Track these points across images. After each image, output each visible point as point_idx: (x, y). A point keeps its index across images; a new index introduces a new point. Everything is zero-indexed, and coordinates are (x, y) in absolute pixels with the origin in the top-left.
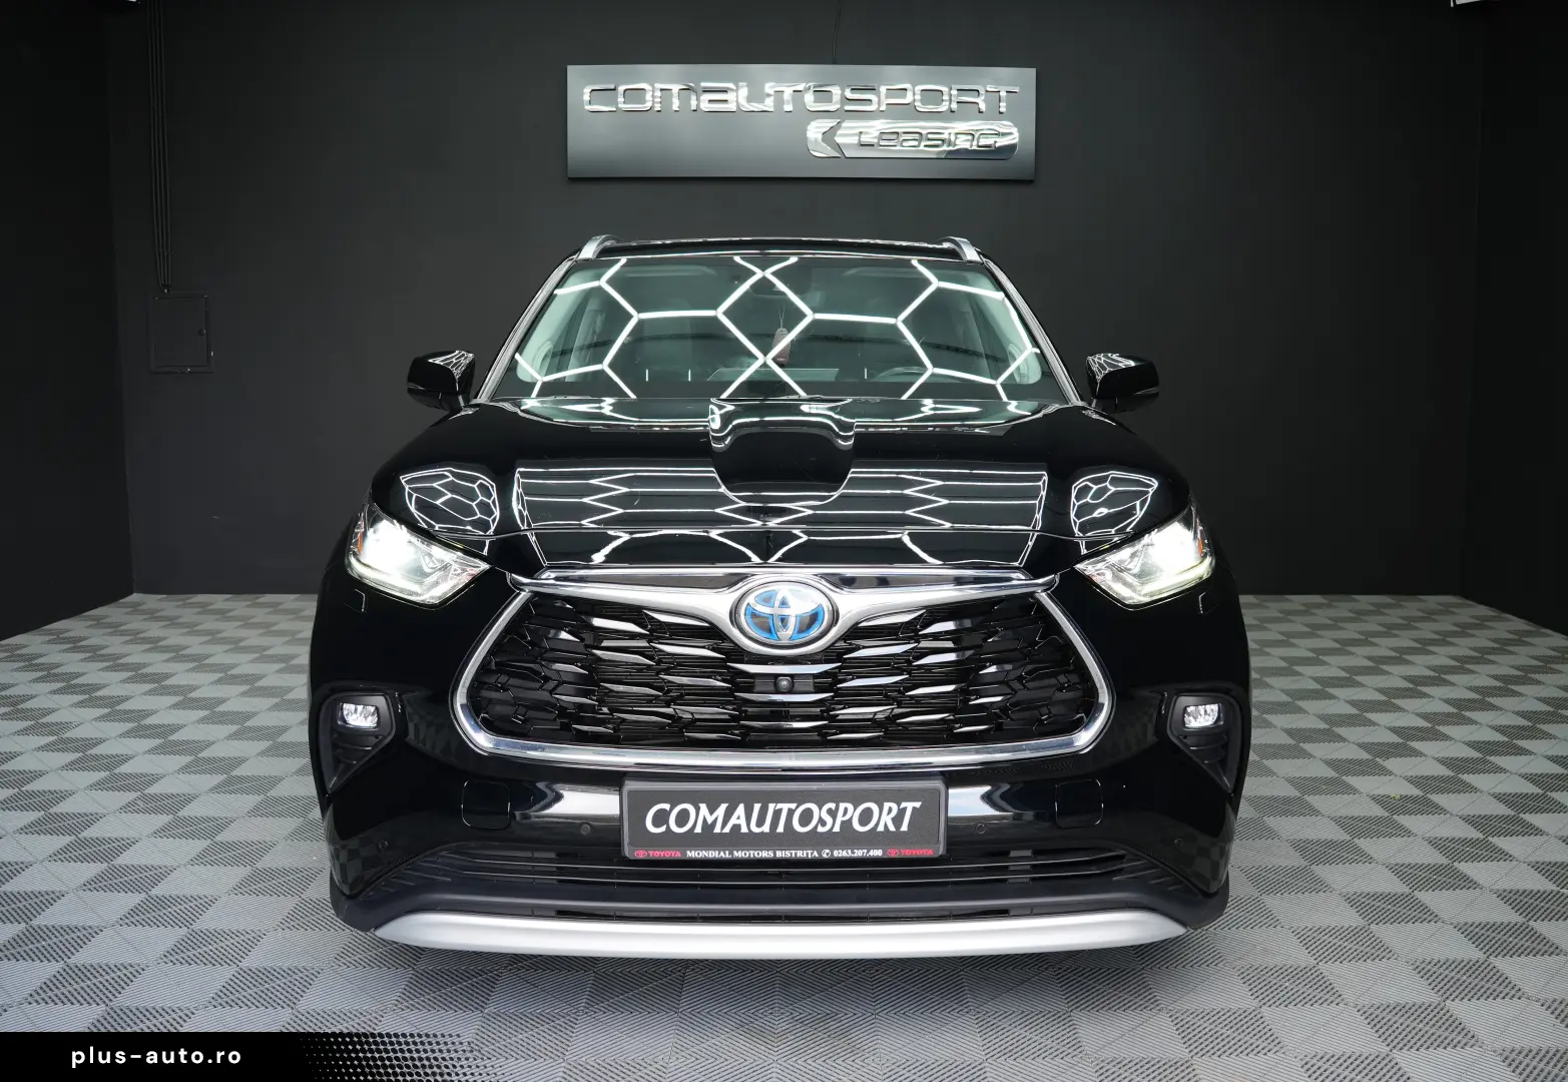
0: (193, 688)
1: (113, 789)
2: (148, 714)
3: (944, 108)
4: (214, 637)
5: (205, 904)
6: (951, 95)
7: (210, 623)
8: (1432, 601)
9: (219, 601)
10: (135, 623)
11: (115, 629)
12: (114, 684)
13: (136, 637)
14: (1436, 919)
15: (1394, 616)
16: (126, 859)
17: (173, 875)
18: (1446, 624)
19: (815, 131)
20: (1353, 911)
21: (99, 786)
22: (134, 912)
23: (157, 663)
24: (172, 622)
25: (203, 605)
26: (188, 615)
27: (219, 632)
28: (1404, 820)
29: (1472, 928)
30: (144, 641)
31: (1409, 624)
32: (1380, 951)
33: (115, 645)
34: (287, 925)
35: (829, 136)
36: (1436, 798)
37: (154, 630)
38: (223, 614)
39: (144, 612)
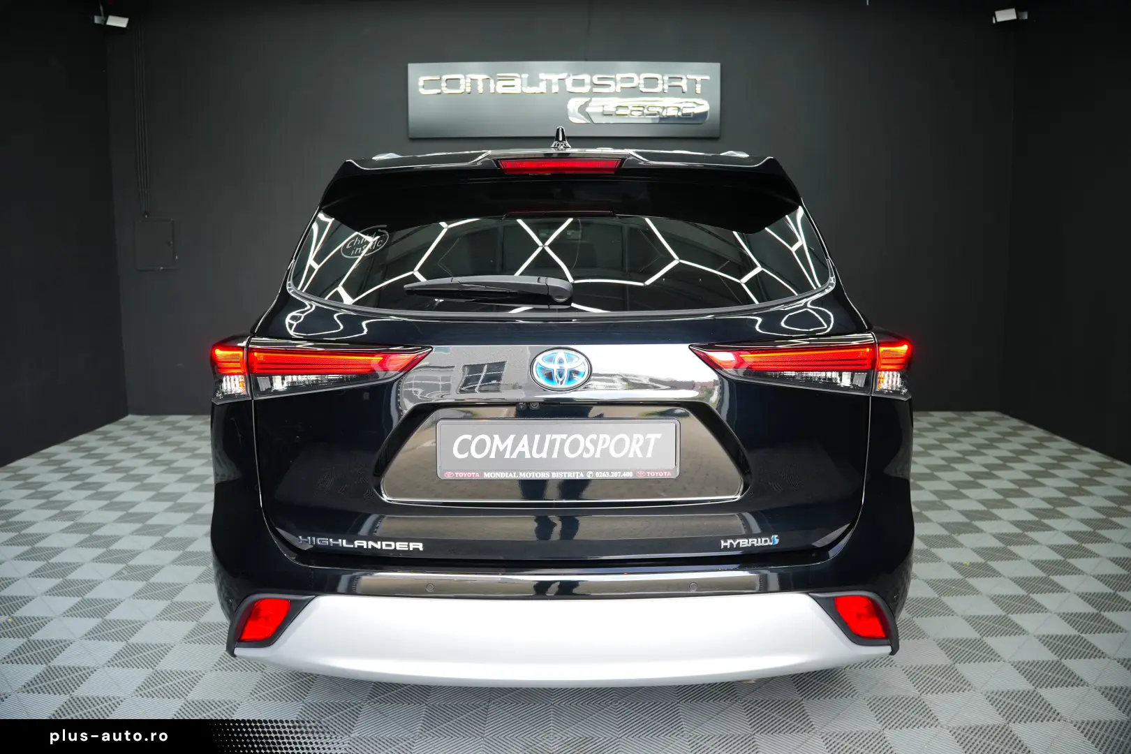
0: (164, 485)
1: (108, 561)
2: (133, 504)
3: (658, 89)
4: (179, 447)
5: (165, 650)
6: (663, 80)
7: (176, 437)
8: (982, 416)
9: (183, 420)
10: (128, 437)
11: (116, 441)
12: (112, 482)
13: (129, 448)
14: (999, 658)
15: (958, 427)
16: (113, 615)
17: (144, 629)
18: (991, 433)
19: (573, 105)
20: (943, 653)
21: (98, 559)
22: (118, 656)
23: (141, 466)
24: (152, 436)
25: (172, 423)
26: (162, 430)
27: (182, 443)
28: (973, 581)
29: (1023, 666)
30: (134, 450)
31: (968, 433)
32: (961, 684)
33: (115, 453)
34: (219, 667)
35: (582, 110)
36: (993, 564)
37: (140, 441)
38: (185, 429)
39: (135, 428)
